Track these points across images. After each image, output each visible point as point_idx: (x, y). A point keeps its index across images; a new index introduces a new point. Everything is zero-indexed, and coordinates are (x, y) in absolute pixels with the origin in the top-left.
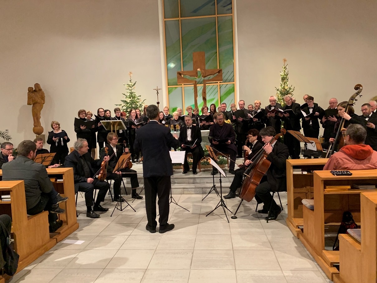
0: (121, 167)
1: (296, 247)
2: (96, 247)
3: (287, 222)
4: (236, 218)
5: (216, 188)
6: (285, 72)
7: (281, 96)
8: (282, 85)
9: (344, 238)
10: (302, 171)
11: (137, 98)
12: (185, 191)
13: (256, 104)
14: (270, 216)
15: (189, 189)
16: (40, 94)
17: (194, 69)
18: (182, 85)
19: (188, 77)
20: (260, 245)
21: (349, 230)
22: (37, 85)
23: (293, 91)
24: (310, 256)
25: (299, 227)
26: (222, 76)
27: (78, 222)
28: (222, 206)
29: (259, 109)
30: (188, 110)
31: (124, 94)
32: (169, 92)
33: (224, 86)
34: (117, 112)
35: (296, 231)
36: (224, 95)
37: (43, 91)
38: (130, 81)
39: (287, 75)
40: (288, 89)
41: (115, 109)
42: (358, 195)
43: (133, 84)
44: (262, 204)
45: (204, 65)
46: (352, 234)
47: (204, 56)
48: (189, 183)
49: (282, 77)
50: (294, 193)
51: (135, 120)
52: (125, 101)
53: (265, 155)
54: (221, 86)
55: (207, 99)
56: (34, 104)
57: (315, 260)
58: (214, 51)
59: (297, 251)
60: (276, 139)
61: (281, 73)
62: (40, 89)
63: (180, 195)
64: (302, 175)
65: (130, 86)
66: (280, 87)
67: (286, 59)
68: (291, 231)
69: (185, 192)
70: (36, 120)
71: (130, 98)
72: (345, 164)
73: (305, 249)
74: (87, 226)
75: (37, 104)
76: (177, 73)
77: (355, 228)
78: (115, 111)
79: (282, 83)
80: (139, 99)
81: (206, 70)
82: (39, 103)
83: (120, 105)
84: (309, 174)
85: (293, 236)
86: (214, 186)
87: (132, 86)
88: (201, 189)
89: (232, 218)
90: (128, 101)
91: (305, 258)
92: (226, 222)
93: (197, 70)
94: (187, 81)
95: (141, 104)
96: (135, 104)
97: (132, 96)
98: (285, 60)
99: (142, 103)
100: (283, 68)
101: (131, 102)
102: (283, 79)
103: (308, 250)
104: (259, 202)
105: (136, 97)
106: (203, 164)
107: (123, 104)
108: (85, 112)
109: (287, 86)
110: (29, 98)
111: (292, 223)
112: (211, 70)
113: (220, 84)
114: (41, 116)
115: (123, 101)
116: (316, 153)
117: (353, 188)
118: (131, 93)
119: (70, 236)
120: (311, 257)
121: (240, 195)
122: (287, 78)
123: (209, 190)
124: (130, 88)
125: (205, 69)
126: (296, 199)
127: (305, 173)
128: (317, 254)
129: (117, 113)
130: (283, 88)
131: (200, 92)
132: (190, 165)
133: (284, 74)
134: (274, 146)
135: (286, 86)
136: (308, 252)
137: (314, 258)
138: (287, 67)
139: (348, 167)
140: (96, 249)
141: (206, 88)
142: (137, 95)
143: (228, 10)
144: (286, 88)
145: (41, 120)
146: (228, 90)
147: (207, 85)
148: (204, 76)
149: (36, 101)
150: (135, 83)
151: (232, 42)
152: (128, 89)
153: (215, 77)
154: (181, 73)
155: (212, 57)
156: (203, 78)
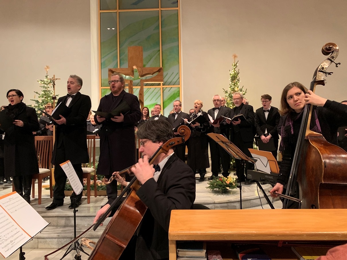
6: (235, 70)
7: (230, 100)
8: (231, 86)
17: (129, 66)
23: (244, 94)
26: (162, 75)
31: (37, 93)
33: (169, 89)
36: (167, 100)
38: (47, 77)
39: (238, 73)
45: (142, 62)
47: (142, 51)
49: (232, 76)
54: (164, 89)
58: (157, 49)
61: (230, 72)
65: (45, 82)
66: (229, 89)
67: (237, 55)
71: (43, 97)
76: (108, 70)
87: (48, 83)
93: (133, 68)
97: (45, 95)
98: (235, 57)
100: (232, 65)
102: (233, 79)
112: (149, 68)
122: (238, 78)
124: (46, 86)
130: (233, 90)
133: (233, 73)
135: (236, 88)
138: (238, 64)
143: (174, 3)
146: (172, 94)
147: (144, 87)
148: (141, 74)
151: (177, 39)
152: (43, 86)
153: (155, 77)
154: (113, 70)
155: (154, 56)
156: (139, 77)
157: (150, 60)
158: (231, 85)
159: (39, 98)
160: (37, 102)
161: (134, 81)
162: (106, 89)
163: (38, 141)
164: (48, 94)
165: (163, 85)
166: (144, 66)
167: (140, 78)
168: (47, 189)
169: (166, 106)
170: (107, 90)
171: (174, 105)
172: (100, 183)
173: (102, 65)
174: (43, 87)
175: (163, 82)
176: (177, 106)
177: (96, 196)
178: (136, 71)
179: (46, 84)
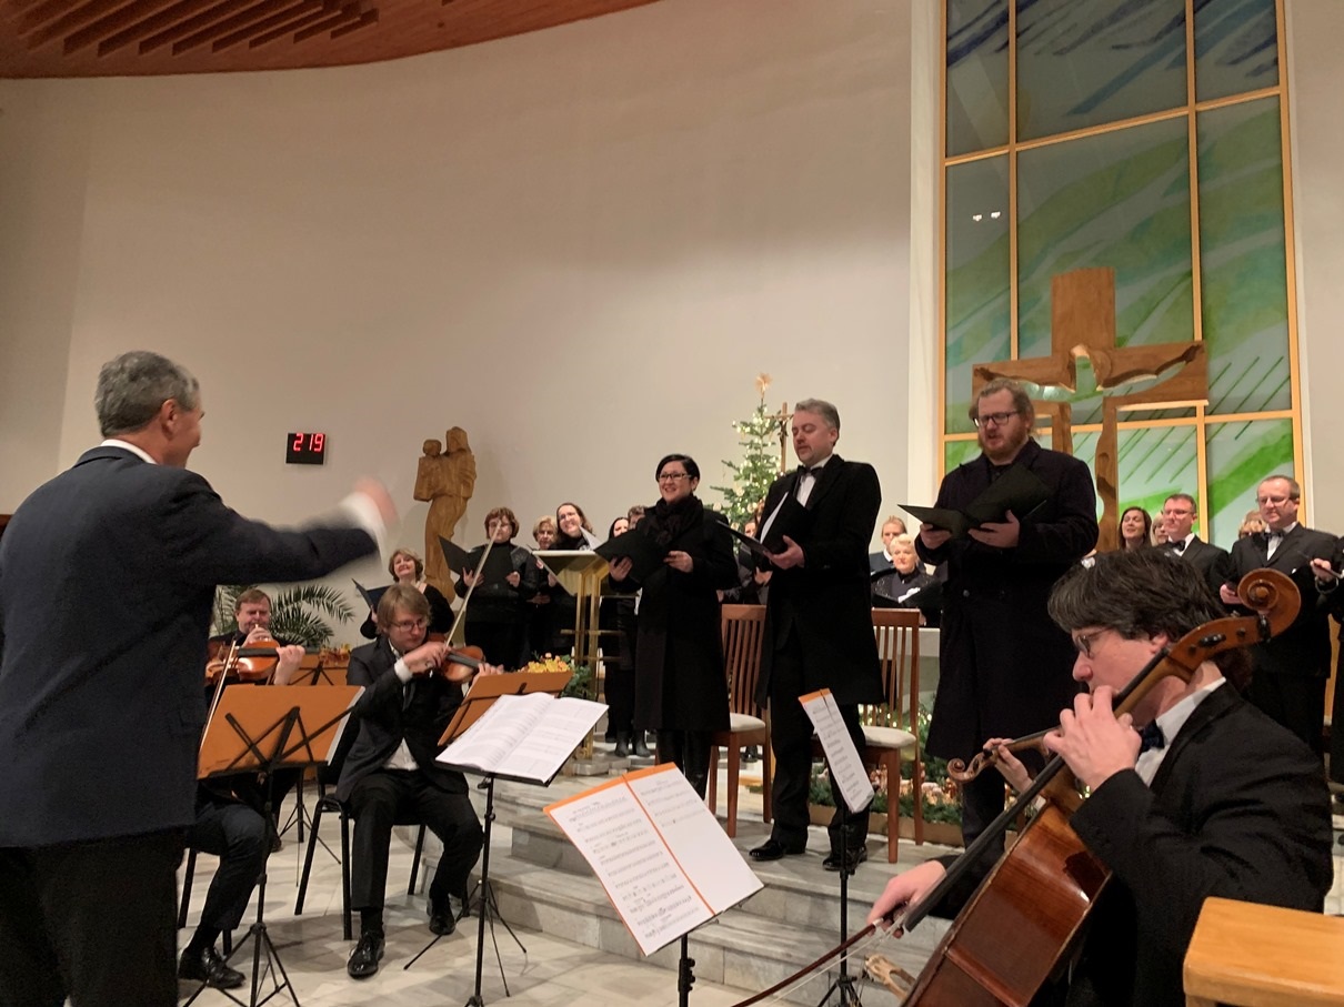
12: (736, 966)
16: (461, 463)
17: (1054, 350)
22: (455, 435)
26: (1203, 373)
31: (730, 465)
36: (1232, 475)
37: (472, 454)
38: (760, 410)
54: (1214, 429)
56: (433, 499)
58: (1178, 269)
62: (464, 447)
65: (756, 429)
70: (431, 555)
71: (747, 478)
75: (443, 498)
76: (971, 373)
81: (1115, 351)
82: (451, 496)
87: (764, 430)
93: (1072, 356)
112: (1141, 348)
113: (1209, 419)
124: (757, 440)
143: (1259, 71)
146: (1255, 449)
147: (1120, 426)
149: (441, 487)
151: (1277, 217)
152: (748, 441)
153: (1168, 383)
154: (992, 370)
155: (1165, 297)
156: (1099, 388)
157: (1146, 317)
159: (735, 483)
160: (730, 494)
161: (1075, 407)
162: (961, 444)
163: (730, 621)
164: (763, 466)
165: (1209, 412)
166: (1121, 342)
167: (1101, 393)
168: (753, 790)
169: (1223, 504)
170: (966, 447)
171: (1262, 495)
172: (936, 794)
173: (950, 354)
174: (746, 445)
175: (1206, 403)
176: (1274, 499)
177: (919, 842)
178: (1086, 366)
179: (757, 434)
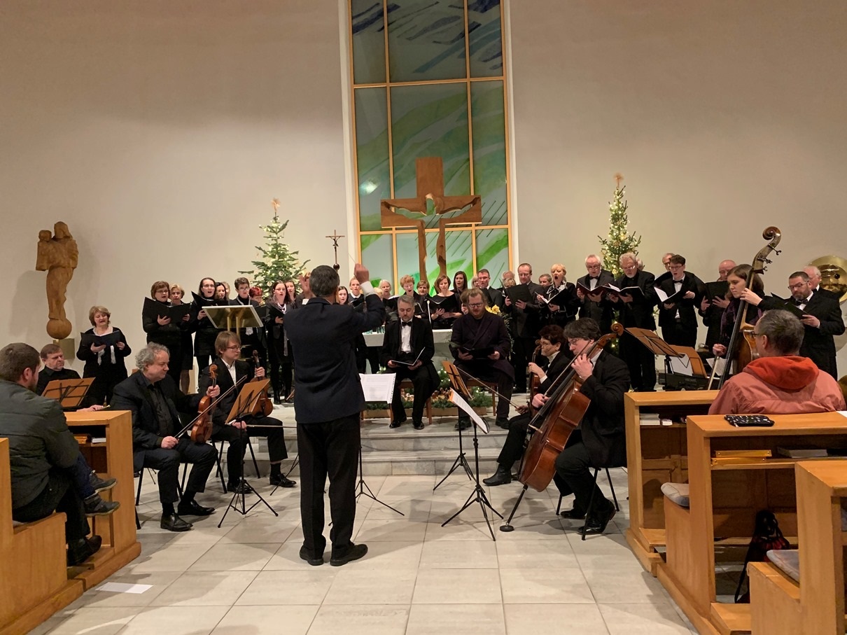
0: (246, 411)
1: (649, 596)
2: (179, 600)
3: (627, 537)
4: (511, 529)
5: (465, 461)
6: (619, 203)
7: (611, 256)
8: (612, 231)
9: (760, 573)
10: (662, 418)
11: (290, 257)
12: (396, 467)
13: (556, 272)
14: (589, 524)
15: (405, 464)
16: (67, 245)
17: (418, 195)
18: (391, 229)
19: (405, 212)
20: (567, 592)
21: (771, 554)
22: (60, 226)
23: (637, 246)
24: (683, 616)
25: (657, 549)
26: (480, 209)
27: (137, 541)
28: (478, 501)
29: (562, 283)
30: (405, 285)
31: (260, 249)
32: (363, 244)
33: (485, 233)
34: (240, 286)
35: (650, 559)
36: (485, 253)
37: (74, 239)
38: (275, 219)
39: (625, 209)
40: (627, 240)
41: (238, 280)
42: (790, 472)
43: (281, 225)
44: (572, 497)
45: (442, 185)
46: (779, 562)
47: (442, 166)
48: (403, 450)
49: (614, 213)
50: (643, 470)
51: (283, 306)
52: (263, 264)
53: (577, 383)
54: (479, 232)
55: (448, 261)
56: (51, 269)
57: (696, 628)
58: (463, 157)
59: (651, 605)
60: (600, 346)
61: (611, 206)
62: (68, 235)
63: (382, 478)
64: (661, 428)
65: (275, 229)
66: (610, 236)
67: (623, 175)
68: (638, 559)
69: (395, 471)
70: (54, 305)
71: (274, 257)
72: (757, 400)
73: (672, 600)
74: (159, 549)
75: (59, 268)
76: (380, 204)
77: (783, 548)
78: (237, 285)
79: (613, 227)
80: (294, 260)
81: (445, 197)
82: (64, 267)
83: (249, 273)
84: (677, 425)
85: (643, 570)
86: (462, 455)
87: (278, 230)
88: (431, 463)
89: (502, 529)
90: (269, 264)
91: (671, 623)
92: (488, 539)
93: (425, 198)
94: (403, 222)
95: (298, 272)
96: (285, 270)
97: (277, 253)
98: (619, 178)
99: (301, 268)
100: (614, 194)
101: (275, 266)
102: (616, 218)
103: (678, 603)
104: (564, 492)
105: (288, 255)
106: (436, 407)
107: (257, 271)
108: (168, 286)
109: (625, 234)
110: (41, 254)
111: (640, 541)
113: (478, 228)
114: (68, 296)
115: (257, 263)
116: (692, 380)
117: (776, 456)
118: (276, 246)
119: (116, 574)
120: (686, 619)
121: (520, 476)
122: (625, 217)
123: (449, 465)
124: (275, 235)
125: (443, 196)
126: (648, 482)
127: (668, 423)
128: (698, 612)
129: (242, 288)
130: (616, 239)
131: (431, 245)
132: (408, 408)
133: (616, 207)
134: (597, 361)
135: (622, 234)
136: (677, 608)
137: (691, 621)
138: (624, 192)
139: (763, 408)
140: (179, 604)
141: (446, 237)
142: (290, 250)
143: (495, 67)
144: (622, 238)
145: (68, 306)
146: (494, 242)
147: (446, 230)
148: (441, 210)
149: (57, 261)
150: (286, 224)
151: (503, 137)
153: (466, 214)
154: (390, 203)
155: (459, 170)
157: (450, 179)
158: (612, 229)
159: (265, 259)
167: (438, 216)
174: (269, 238)
178: (432, 203)
